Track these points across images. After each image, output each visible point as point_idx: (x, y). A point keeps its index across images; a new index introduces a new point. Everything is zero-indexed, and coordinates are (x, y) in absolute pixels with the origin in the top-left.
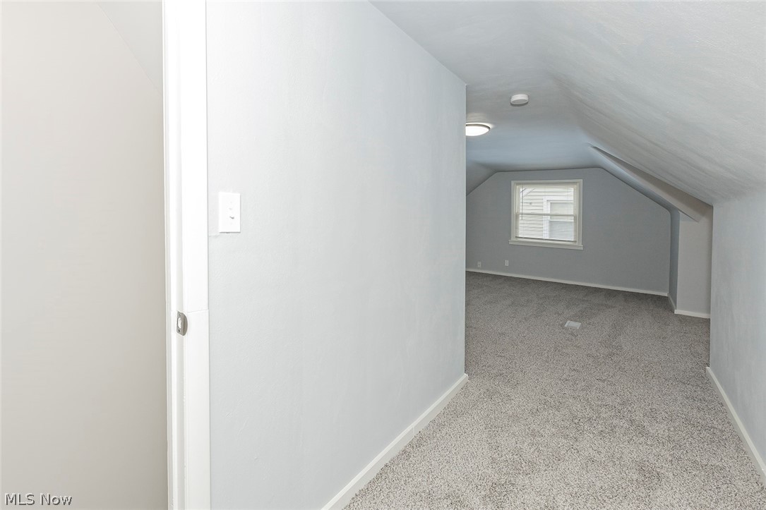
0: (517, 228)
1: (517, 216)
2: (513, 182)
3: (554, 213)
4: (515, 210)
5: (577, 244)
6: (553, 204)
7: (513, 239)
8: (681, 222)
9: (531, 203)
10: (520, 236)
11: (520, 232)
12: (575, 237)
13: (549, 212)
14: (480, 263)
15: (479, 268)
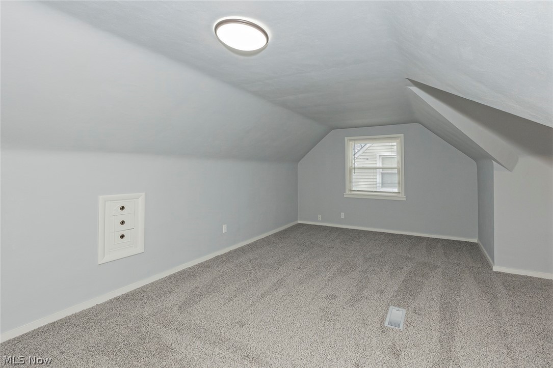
0: (351, 182)
1: (350, 171)
2: (346, 139)
3: (385, 166)
4: (348, 165)
5: (400, 195)
6: (383, 158)
7: (347, 192)
8: (495, 172)
9: (367, 159)
10: (354, 189)
11: (354, 185)
12: (399, 189)
13: (381, 166)
14: (320, 217)
15: (319, 221)
